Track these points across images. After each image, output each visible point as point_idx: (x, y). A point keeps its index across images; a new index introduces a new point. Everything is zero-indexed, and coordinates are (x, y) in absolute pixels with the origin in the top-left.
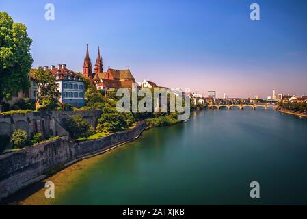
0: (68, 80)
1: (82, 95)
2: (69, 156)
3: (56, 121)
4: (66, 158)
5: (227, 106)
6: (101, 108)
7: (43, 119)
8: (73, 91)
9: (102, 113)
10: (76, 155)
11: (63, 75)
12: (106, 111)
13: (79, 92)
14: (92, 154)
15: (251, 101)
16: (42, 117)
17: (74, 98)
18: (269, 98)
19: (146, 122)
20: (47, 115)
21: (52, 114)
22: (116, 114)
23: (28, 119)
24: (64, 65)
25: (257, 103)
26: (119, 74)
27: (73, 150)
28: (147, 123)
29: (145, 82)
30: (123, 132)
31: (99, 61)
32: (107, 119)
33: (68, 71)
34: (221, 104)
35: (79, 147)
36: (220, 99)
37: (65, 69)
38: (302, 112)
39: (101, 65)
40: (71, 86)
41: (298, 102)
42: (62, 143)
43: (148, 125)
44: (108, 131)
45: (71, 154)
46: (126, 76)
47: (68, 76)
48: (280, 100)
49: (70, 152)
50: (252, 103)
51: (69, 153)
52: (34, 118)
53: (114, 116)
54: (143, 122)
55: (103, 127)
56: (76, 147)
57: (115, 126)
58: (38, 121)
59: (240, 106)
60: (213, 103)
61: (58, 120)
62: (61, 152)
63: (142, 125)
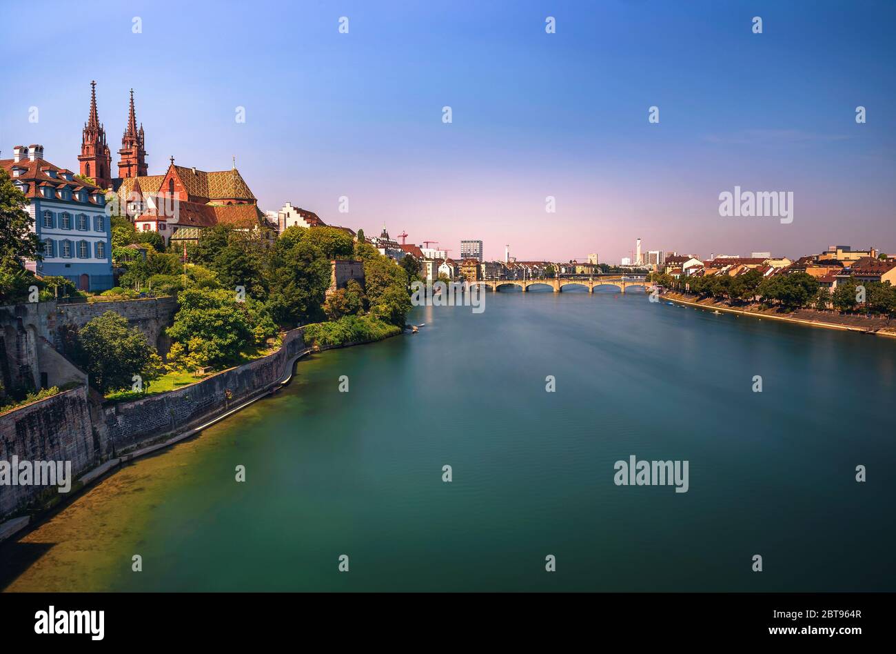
0: (56, 200)
1: (103, 250)
2: (91, 448)
3: (41, 339)
4: (82, 456)
5: (517, 283)
6: (173, 291)
8: (75, 236)
9: (177, 308)
10: (112, 447)
11: (38, 182)
12: (193, 302)
13: (92, 241)
14: (162, 439)
15: (579, 270)
17: (76, 260)
18: (625, 262)
19: (303, 333)
20: (13, 318)
22: (224, 310)
24: (39, 149)
25: (596, 276)
26: (205, 183)
27: (103, 430)
28: (307, 338)
29: (288, 209)
30: (247, 367)
31: (135, 138)
32: (196, 327)
33: (53, 170)
34: (502, 278)
35: (120, 419)
36: (498, 264)
37: (40, 162)
38: (720, 299)
39: (141, 154)
40: (67, 222)
41: (709, 272)
42: (68, 409)
43: (309, 345)
44: (203, 364)
45: (97, 444)
46: (230, 191)
47: (55, 187)
48: (654, 267)
49: (96, 436)
50: (583, 276)
51: (90, 439)
53: (218, 316)
54: (295, 334)
55: (187, 351)
56: (111, 421)
57: (221, 348)
59: (555, 285)
60: (479, 277)
61: (46, 332)
62: (68, 440)
63: (294, 343)
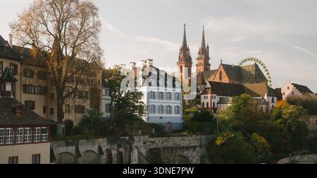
1: (178, 110)
3: (140, 153)
7: (121, 150)
8: (165, 102)
13: (173, 105)
16: (119, 146)
17: (165, 115)
20: (127, 143)
21: (133, 140)
23: (100, 148)
31: (204, 52)
39: (207, 58)
40: (161, 96)
52: (108, 147)
58: (114, 152)
61: (143, 151)
